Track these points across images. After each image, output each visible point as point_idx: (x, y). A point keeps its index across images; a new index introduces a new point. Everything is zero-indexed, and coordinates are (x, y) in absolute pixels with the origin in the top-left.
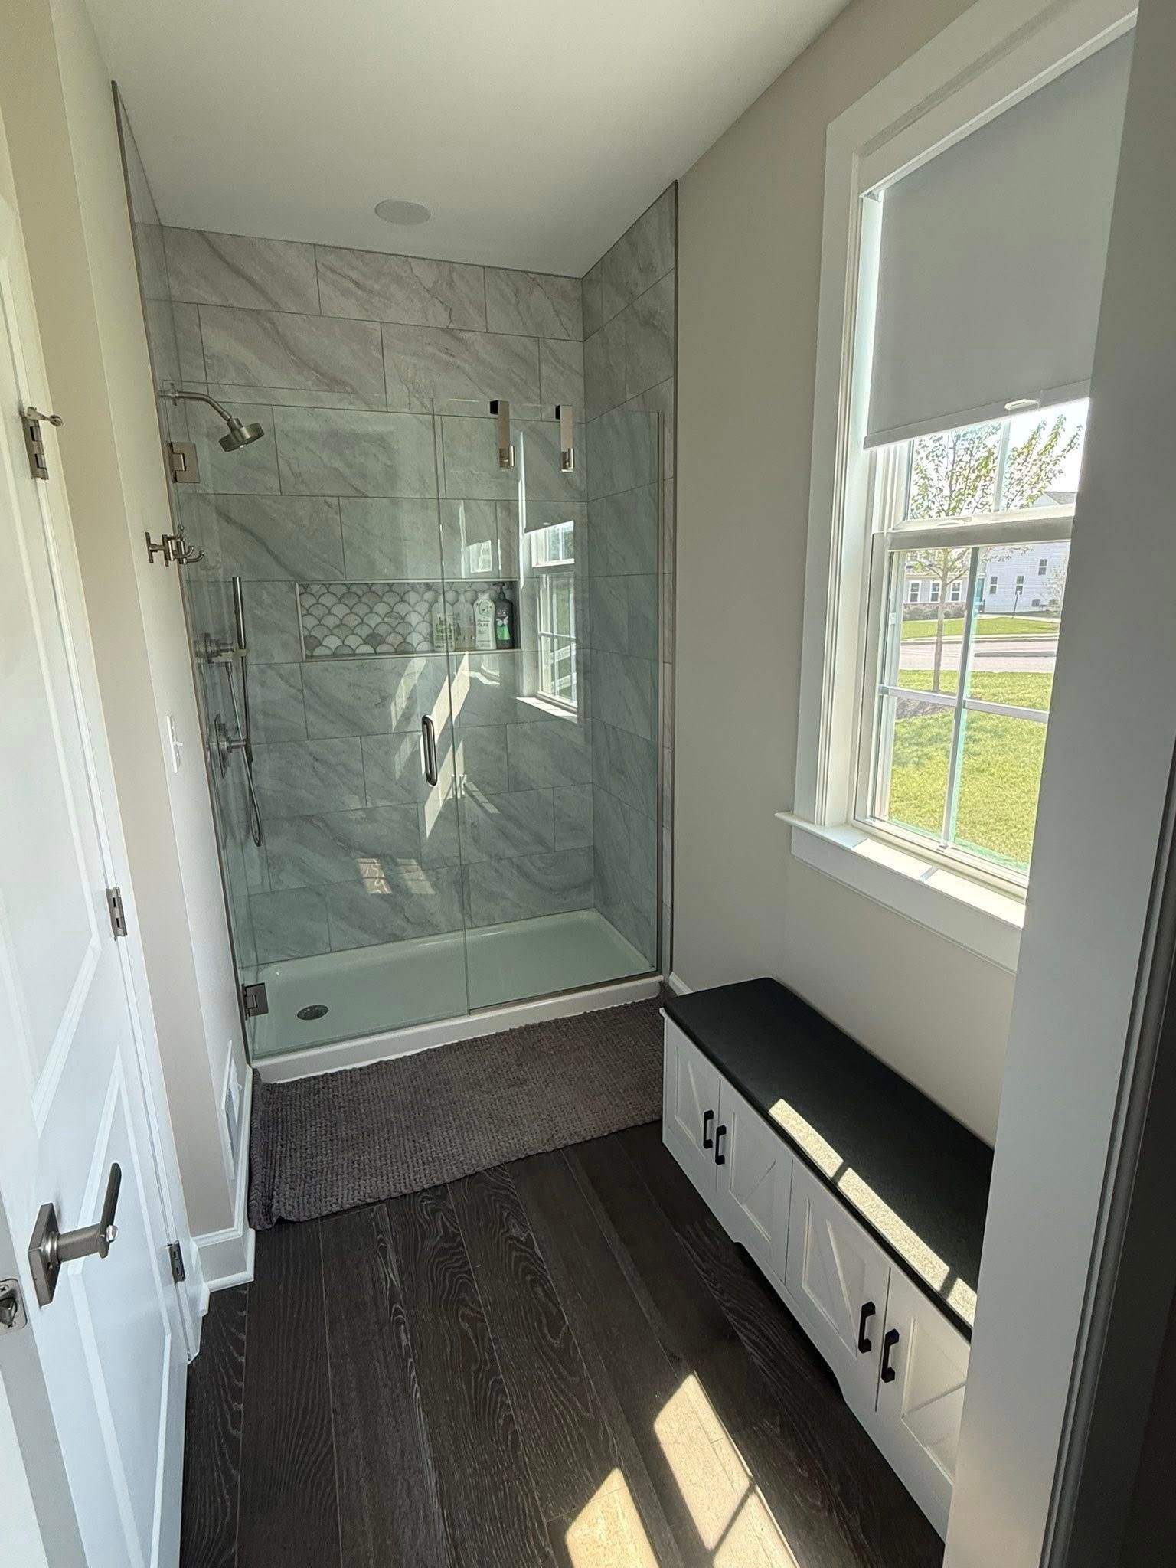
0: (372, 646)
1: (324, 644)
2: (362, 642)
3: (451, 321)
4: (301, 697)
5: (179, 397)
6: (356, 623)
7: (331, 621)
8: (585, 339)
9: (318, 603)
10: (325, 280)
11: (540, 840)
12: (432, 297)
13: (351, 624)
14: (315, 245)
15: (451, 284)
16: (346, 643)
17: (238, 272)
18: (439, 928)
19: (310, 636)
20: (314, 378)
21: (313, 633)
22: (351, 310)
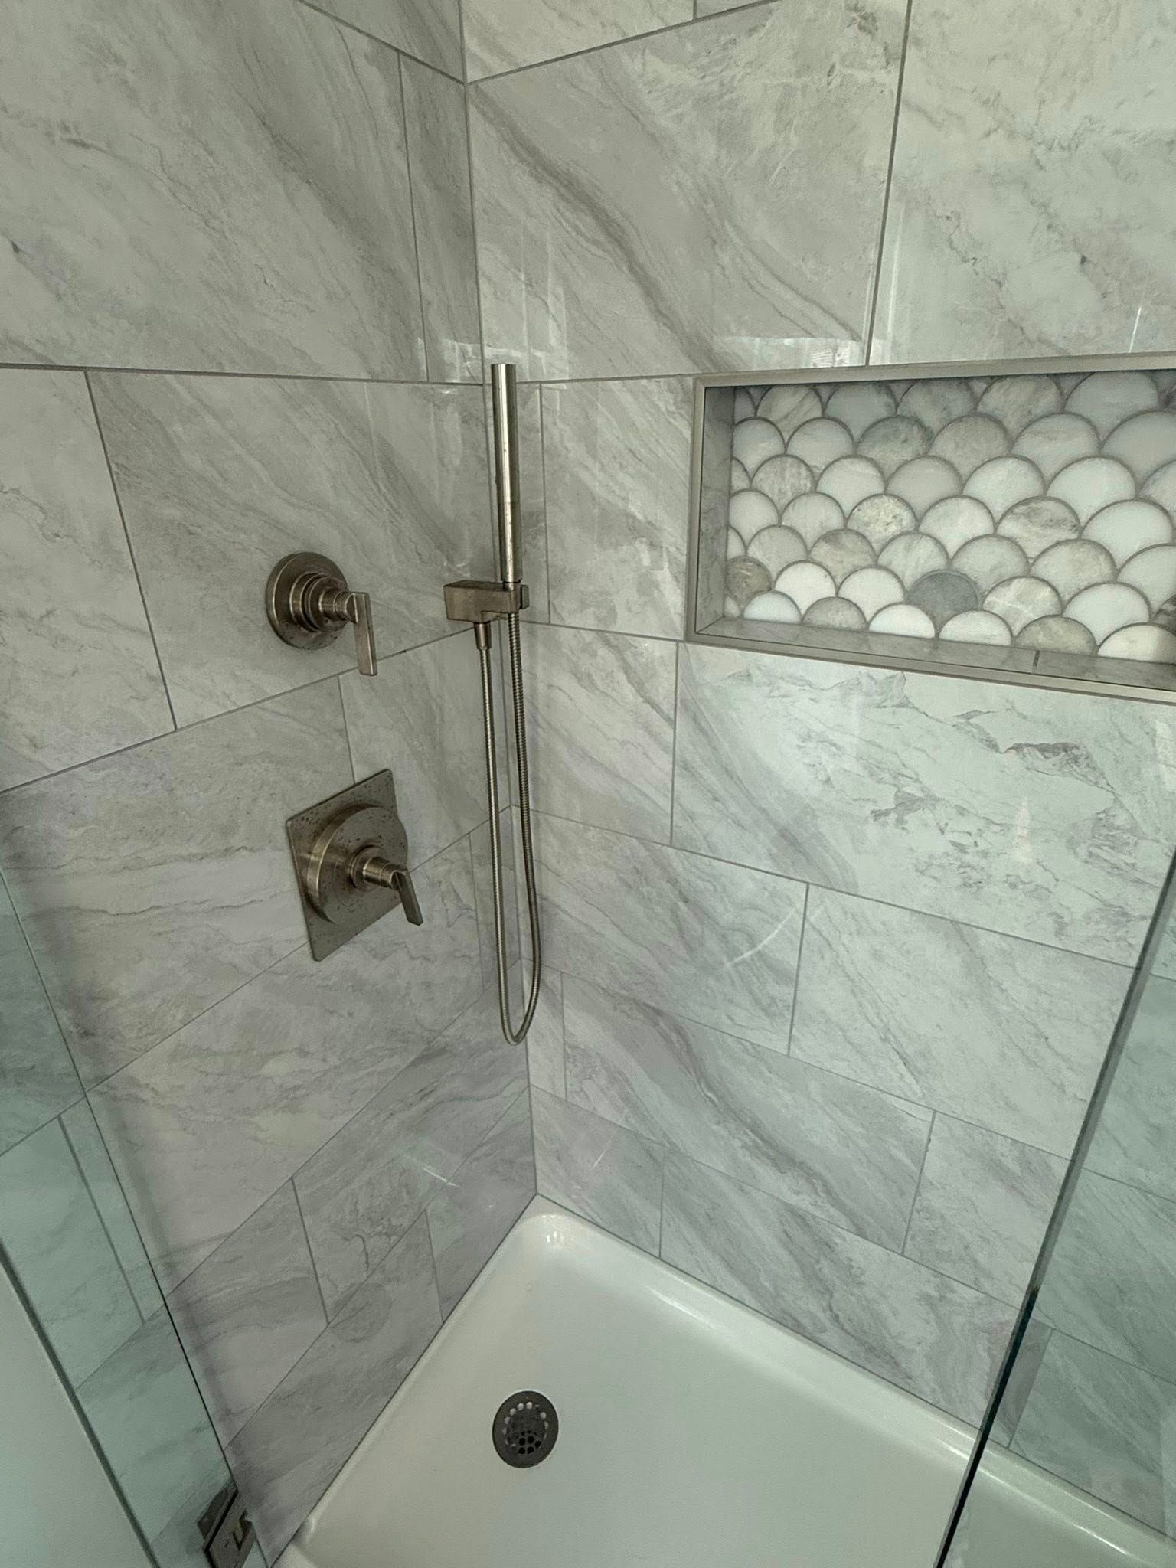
0: (933, 619)
1: (780, 586)
2: (897, 594)
4: (669, 738)
6: (894, 529)
7: (813, 517)
9: (785, 452)
13: (878, 533)
16: (847, 591)
18: (909, 1381)
19: (745, 559)
21: (755, 552)
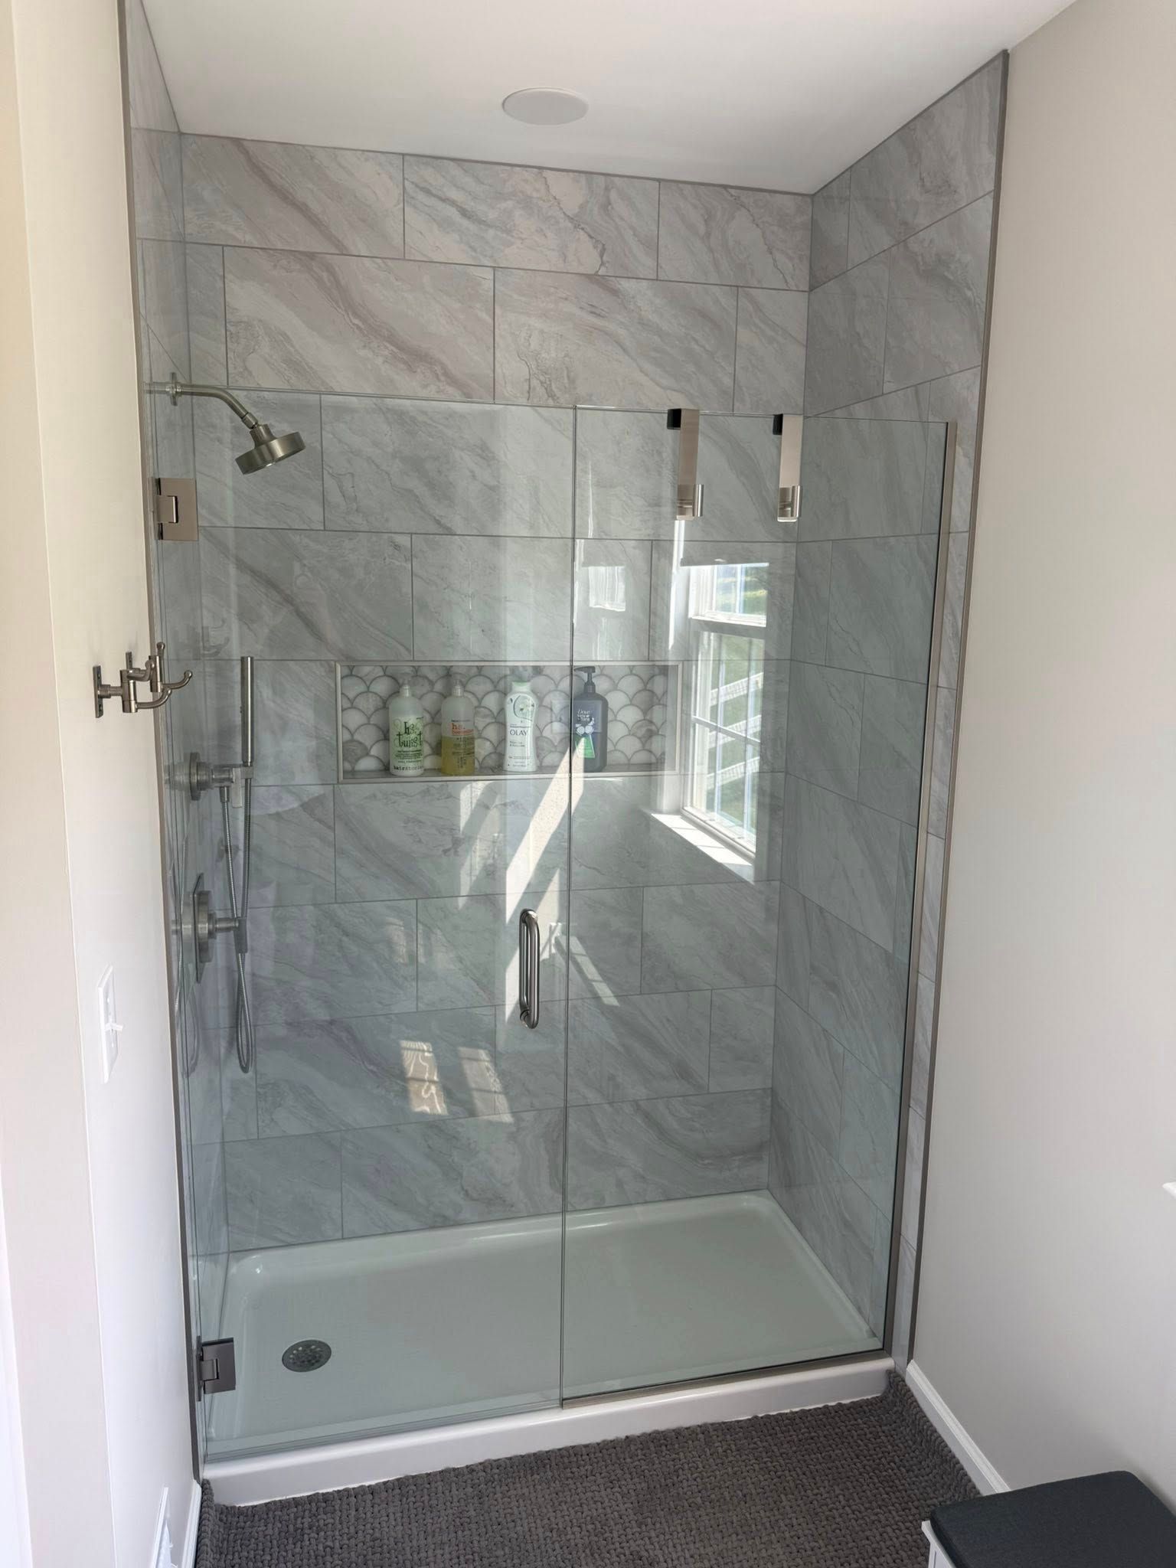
1: (372, 753)
3: (602, 264)
4: (331, 838)
5: (182, 393)
8: (812, 288)
9: (368, 691)
10: (415, 207)
11: (683, 1072)
12: (575, 227)
14: (403, 155)
15: (606, 206)
17: (285, 197)
18: (513, 1209)
19: (352, 741)
20: (386, 353)
22: (448, 247)
